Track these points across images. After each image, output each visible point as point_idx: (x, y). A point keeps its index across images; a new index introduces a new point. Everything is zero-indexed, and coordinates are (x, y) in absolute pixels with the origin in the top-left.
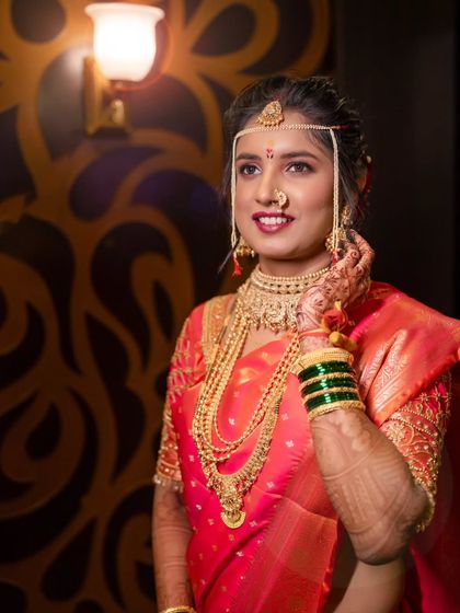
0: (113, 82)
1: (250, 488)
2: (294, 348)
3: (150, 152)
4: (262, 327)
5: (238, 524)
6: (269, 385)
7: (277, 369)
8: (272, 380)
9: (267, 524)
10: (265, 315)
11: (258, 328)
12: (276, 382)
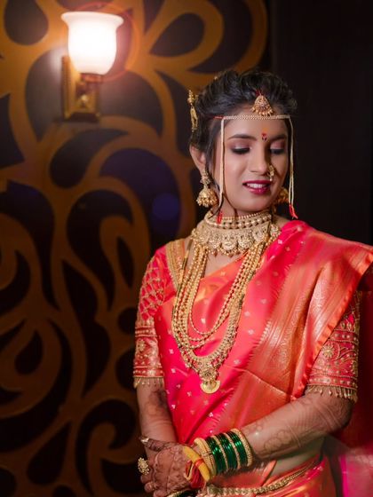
0: (83, 75)
1: (223, 362)
2: (246, 266)
3: (117, 133)
4: (219, 254)
5: (215, 390)
6: (231, 292)
7: (236, 281)
8: (232, 288)
9: (232, 391)
10: (221, 245)
11: (216, 255)
12: (235, 290)
